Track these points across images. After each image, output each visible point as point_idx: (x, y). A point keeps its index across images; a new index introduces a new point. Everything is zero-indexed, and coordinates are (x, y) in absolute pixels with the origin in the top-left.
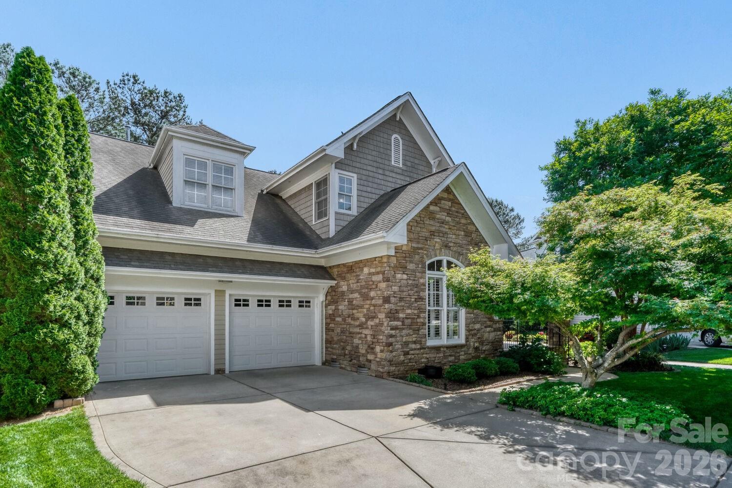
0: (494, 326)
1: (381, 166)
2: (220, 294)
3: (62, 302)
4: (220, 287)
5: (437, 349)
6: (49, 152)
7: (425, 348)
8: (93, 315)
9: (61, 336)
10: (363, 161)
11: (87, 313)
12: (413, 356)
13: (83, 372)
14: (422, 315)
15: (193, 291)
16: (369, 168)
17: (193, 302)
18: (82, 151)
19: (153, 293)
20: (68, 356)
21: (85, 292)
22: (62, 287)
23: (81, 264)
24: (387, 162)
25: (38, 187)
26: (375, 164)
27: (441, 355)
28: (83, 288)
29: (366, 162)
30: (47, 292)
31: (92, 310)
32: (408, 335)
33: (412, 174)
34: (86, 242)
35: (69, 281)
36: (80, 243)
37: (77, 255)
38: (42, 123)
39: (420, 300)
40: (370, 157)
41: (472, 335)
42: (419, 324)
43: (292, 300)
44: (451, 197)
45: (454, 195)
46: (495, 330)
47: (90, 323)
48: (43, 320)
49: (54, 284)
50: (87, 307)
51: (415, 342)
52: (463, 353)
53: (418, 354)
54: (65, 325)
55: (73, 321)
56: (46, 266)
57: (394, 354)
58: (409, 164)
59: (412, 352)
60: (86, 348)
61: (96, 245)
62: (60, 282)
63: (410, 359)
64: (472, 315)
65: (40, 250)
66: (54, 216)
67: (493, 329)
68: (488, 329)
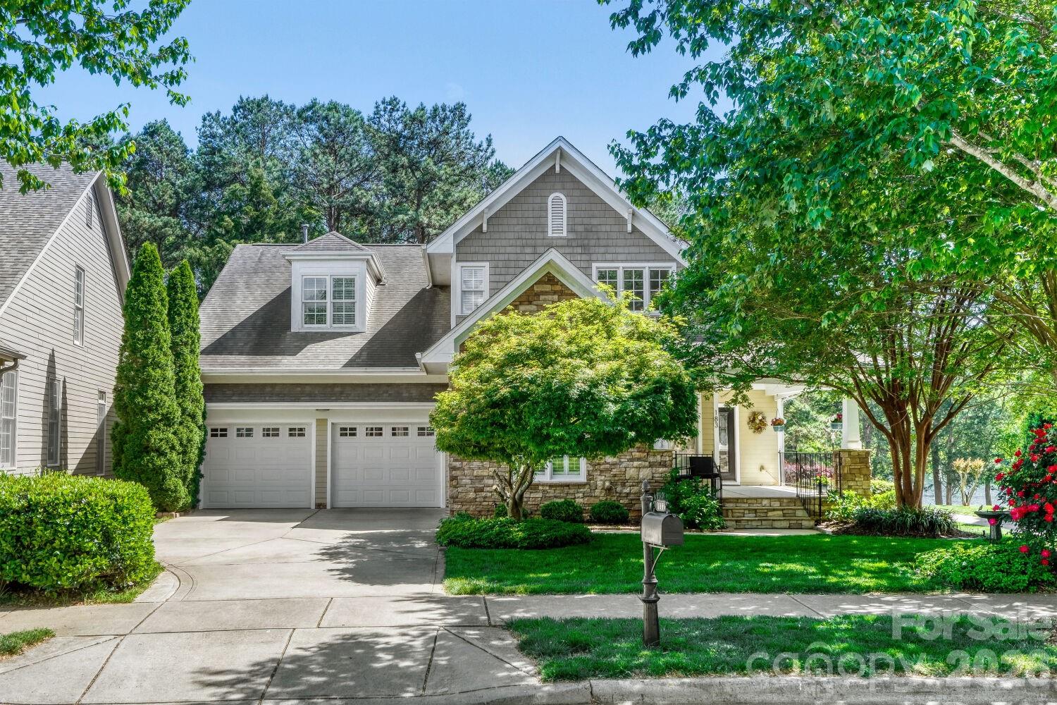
0: (651, 459)
1: (530, 242)
2: (321, 423)
3: (161, 436)
4: (322, 416)
6: (154, 322)
8: (186, 446)
9: (160, 462)
10: (499, 243)
11: (181, 444)
13: (175, 491)
15: (296, 421)
16: (509, 250)
17: (296, 432)
18: (188, 308)
19: (261, 424)
20: (164, 478)
21: (181, 428)
22: (161, 425)
23: (180, 404)
24: (540, 235)
25: (145, 351)
26: (519, 243)
27: (540, 495)
28: (181, 423)
29: (504, 242)
30: (149, 429)
31: (185, 442)
33: (586, 242)
34: (185, 387)
35: (167, 420)
36: (180, 387)
37: (177, 397)
38: (149, 303)
40: (511, 235)
41: (601, 471)
43: (410, 427)
44: (558, 288)
45: (563, 285)
46: (651, 465)
47: (184, 453)
48: (147, 450)
49: (155, 422)
50: (181, 440)
52: (581, 495)
54: (161, 454)
55: (168, 451)
56: (150, 409)
57: (460, 489)
58: (580, 228)
60: (180, 472)
61: (196, 387)
62: (160, 421)
63: (485, 497)
65: (146, 398)
66: (158, 370)
67: (647, 464)
68: (636, 464)
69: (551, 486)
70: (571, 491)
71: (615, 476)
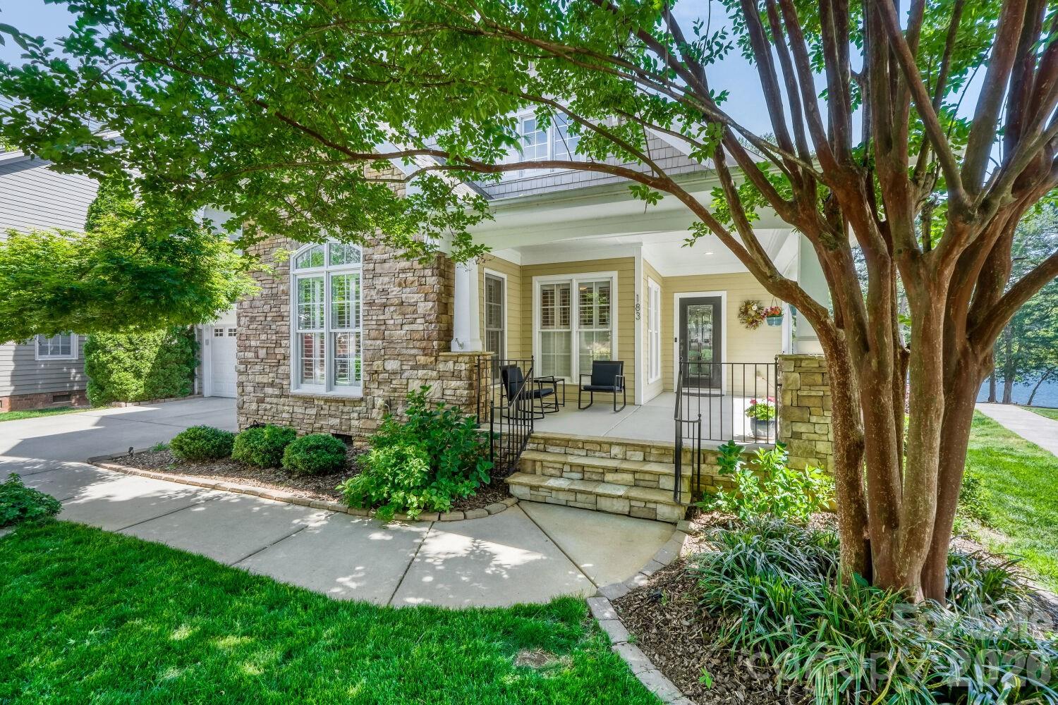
5: (308, 401)
7: (287, 397)
12: (269, 407)
14: (284, 342)
27: (313, 411)
32: (262, 373)
39: (279, 319)
41: (379, 383)
42: (278, 357)
51: (272, 385)
52: (356, 415)
53: (277, 404)
59: (268, 400)
63: (265, 410)
64: (379, 342)
67: (435, 373)
68: (421, 373)
69: (327, 400)
70: (346, 409)
71: (395, 390)
